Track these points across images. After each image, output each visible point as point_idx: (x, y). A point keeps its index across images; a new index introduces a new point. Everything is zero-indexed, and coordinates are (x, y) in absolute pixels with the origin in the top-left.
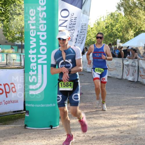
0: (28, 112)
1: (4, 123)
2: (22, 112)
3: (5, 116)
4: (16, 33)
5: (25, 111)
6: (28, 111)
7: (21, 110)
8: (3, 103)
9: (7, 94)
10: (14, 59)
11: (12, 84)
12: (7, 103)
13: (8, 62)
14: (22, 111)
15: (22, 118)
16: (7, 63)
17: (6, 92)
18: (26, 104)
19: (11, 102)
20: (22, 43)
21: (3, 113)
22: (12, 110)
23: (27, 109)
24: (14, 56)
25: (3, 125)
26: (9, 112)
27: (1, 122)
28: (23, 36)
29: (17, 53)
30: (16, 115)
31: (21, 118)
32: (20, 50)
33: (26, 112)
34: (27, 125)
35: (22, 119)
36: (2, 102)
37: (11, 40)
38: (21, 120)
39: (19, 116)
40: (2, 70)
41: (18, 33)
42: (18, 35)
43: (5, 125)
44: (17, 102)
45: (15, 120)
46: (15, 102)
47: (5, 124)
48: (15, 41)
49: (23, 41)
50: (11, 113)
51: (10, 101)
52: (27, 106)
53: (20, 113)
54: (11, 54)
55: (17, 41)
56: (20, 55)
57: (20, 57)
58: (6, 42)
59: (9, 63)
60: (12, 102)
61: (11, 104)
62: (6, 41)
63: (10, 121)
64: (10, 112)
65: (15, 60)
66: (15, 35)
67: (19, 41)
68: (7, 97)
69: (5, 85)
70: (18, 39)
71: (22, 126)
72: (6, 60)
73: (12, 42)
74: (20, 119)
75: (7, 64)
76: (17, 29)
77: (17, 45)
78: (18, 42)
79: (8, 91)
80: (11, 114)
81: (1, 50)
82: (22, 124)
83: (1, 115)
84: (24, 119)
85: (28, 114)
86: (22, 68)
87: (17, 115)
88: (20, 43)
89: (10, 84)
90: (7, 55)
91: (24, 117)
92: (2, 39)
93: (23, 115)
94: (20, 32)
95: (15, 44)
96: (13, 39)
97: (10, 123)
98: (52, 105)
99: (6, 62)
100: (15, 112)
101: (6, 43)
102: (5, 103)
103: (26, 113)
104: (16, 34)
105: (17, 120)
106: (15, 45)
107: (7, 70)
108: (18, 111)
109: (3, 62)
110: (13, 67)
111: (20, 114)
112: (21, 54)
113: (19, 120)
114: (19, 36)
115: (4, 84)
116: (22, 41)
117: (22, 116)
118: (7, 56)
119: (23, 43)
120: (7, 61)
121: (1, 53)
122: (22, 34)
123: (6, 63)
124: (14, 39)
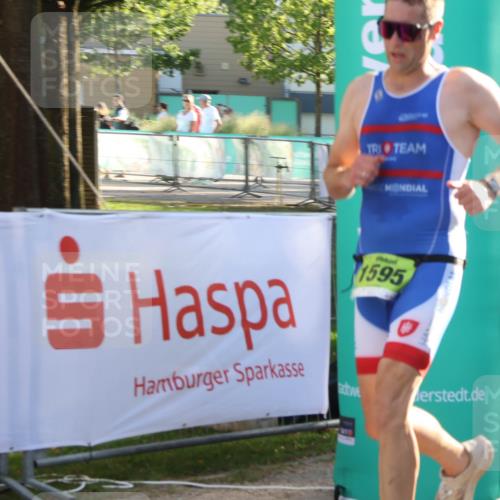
0: (349, 425)
1: (237, 471)
2: (322, 424)
3: (242, 442)
4: (288, 35)
5: (337, 421)
6: (352, 421)
7: (316, 412)
8: (232, 374)
9: (253, 332)
10: (281, 162)
11: (273, 283)
12: (249, 376)
13: (251, 178)
14: (320, 417)
15: (320, 452)
16: (247, 181)
17: (246, 325)
18: (340, 384)
19: (272, 371)
20: (318, 86)
21: (232, 424)
22: (276, 414)
23: (344, 411)
24: (282, 149)
25: (232, 483)
26: (259, 422)
27: (225, 470)
28: (325, 50)
29: (294, 133)
30: (290, 436)
31: (318, 454)
32: (309, 122)
33: (342, 425)
34: (344, 489)
35: (324, 457)
36: (225, 372)
37: (265, 72)
38: (316, 462)
39: (309, 441)
40: (228, 218)
41: (299, 34)
42: (297, 49)
43: (242, 483)
44: (299, 370)
45: (289, 459)
46: (287, 373)
47: (241, 479)
48: (283, 77)
49: (323, 76)
50: (270, 426)
51: (265, 368)
52: (346, 393)
53: (312, 430)
54: (264, 138)
55: (295, 75)
56: (312, 145)
57: (308, 155)
58: (243, 82)
59: (256, 181)
60: (277, 370)
61: (270, 382)
62: (245, 74)
63: (265, 463)
64: (263, 420)
65: (284, 170)
66: (284, 45)
67: (304, 75)
68: (250, 346)
69: (240, 291)
70: (302, 68)
71: (320, 490)
72: (243, 167)
73: (273, 83)
74: (312, 459)
75: (246, 189)
76: (294, 16)
77: (294, 96)
78: (299, 82)
79: (254, 316)
80: (271, 430)
81: (219, 118)
82: (321, 484)
83: (223, 431)
84: (330, 461)
85: (353, 435)
86: (322, 206)
87: (298, 435)
88: (309, 87)
89: (267, 286)
90: (247, 142)
91: (331, 447)
92: (225, 66)
93: (328, 440)
94: (308, 34)
95: (283, 88)
96: (275, 66)
97: (263, 477)
98: (469, 396)
99: (243, 177)
100: (288, 420)
101: (243, 86)
102: (240, 377)
103: (343, 431)
104: (289, 41)
105: (296, 463)
106: (287, 96)
107: (252, 215)
108: (301, 419)
109: (227, 177)
110: (276, 202)
111: (310, 435)
112: (317, 140)
113: (307, 461)
114: (306, 52)
115: (237, 285)
116: (318, 74)
117: (323, 441)
118: (246, 148)
119: (326, 88)
120: (247, 174)
121: (221, 132)
122: (318, 43)
123: (243, 183)
124: (281, 67)
